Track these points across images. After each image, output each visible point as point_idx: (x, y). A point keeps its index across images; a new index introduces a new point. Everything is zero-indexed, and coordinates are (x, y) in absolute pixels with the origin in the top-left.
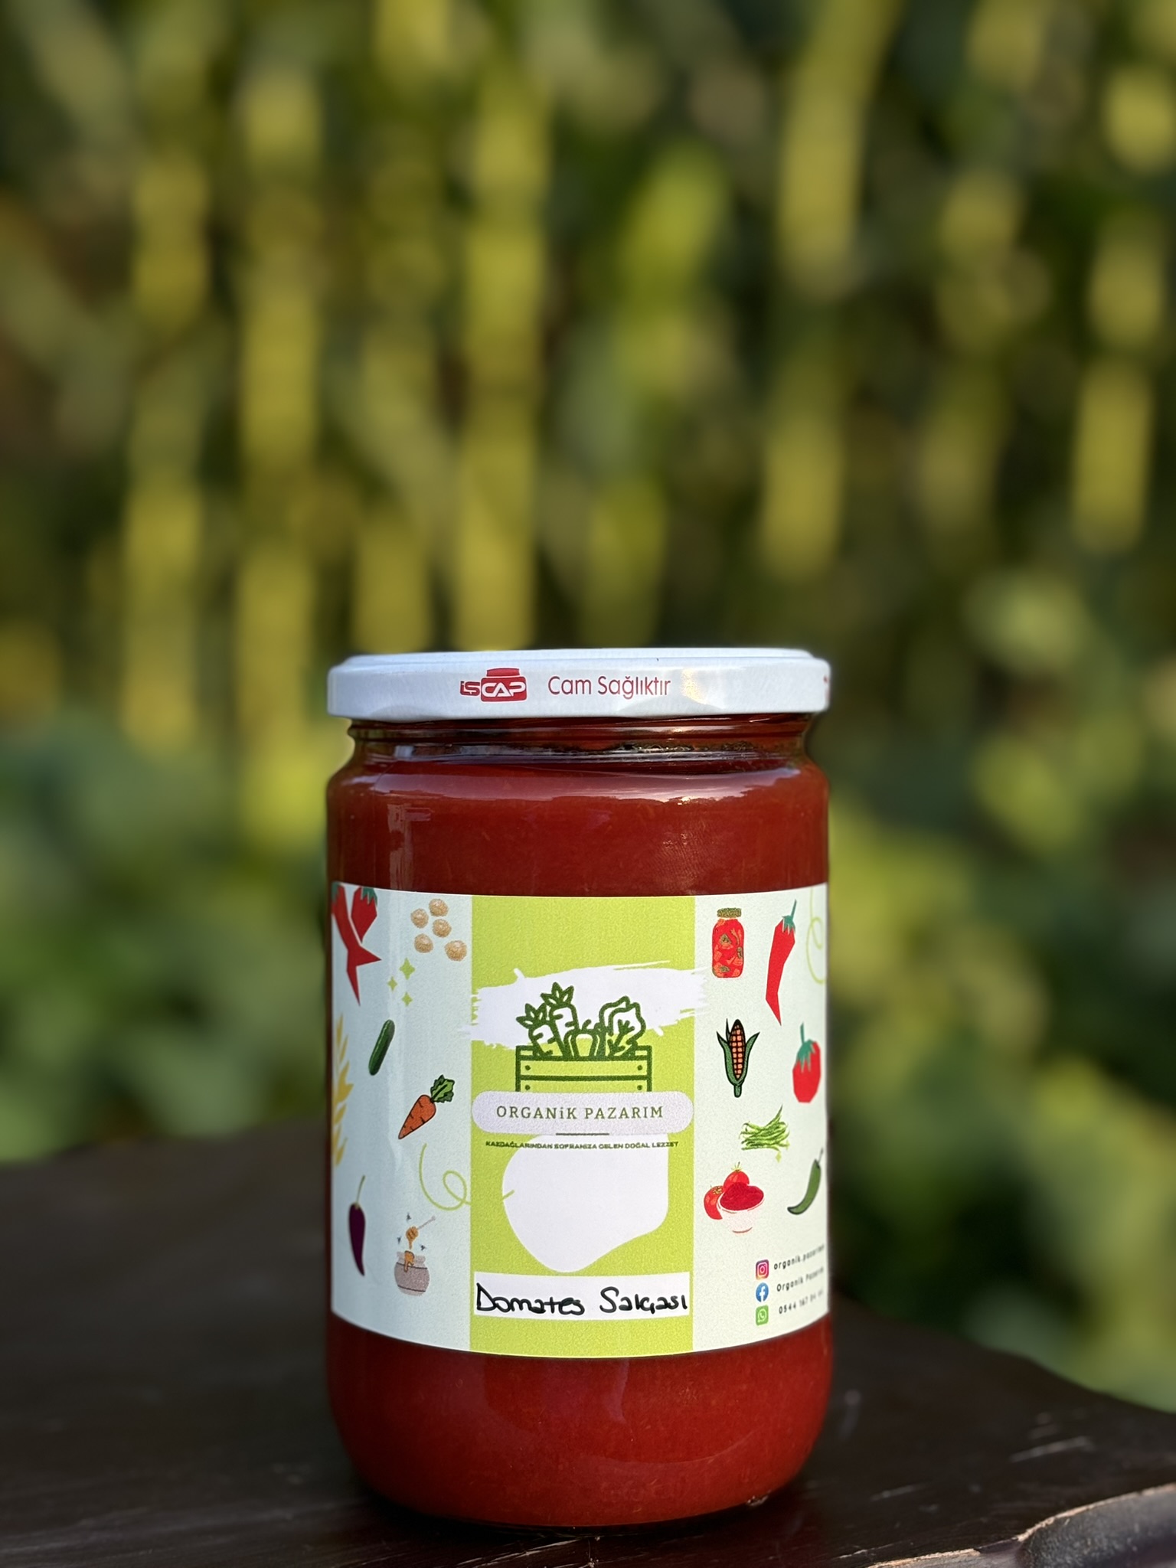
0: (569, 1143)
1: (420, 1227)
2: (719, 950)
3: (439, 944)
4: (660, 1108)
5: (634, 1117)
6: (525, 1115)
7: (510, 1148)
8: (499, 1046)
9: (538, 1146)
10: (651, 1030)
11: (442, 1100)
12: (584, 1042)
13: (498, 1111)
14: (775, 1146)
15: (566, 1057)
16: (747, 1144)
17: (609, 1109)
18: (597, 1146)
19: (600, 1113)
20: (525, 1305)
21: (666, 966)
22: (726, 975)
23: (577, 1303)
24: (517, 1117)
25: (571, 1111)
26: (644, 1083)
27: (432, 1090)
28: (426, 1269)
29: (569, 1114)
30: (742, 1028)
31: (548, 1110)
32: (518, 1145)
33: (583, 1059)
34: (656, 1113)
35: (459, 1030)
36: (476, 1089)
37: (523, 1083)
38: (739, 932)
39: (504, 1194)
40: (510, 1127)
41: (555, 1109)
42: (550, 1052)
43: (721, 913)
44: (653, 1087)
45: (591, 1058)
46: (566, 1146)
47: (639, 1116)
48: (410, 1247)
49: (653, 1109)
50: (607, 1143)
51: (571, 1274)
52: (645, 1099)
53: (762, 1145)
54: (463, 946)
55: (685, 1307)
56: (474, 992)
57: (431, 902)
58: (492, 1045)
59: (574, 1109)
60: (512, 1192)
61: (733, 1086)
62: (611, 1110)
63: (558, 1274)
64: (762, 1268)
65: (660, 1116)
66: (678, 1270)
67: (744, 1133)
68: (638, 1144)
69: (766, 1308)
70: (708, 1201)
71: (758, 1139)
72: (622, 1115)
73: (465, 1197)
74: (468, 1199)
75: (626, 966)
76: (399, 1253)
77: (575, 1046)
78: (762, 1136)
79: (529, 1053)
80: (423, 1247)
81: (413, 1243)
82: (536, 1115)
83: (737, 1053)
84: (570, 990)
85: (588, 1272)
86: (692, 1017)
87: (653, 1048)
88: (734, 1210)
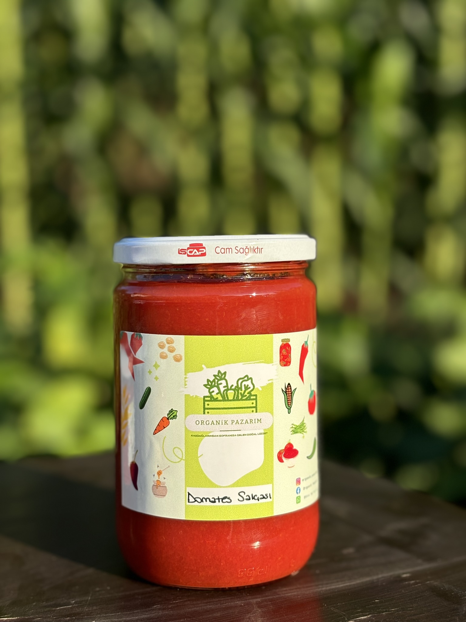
0: (225, 434)
1: (163, 470)
2: (283, 355)
3: (171, 355)
4: (261, 419)
5: (250, 423)
6: (207, 424)
7: (201, 437)
8: (196, 396)
9: (213, 436)
10: (257, 388)
11: (172, 418)
12: (231, 394)
13: (196, 422)
14: (303, 432)
15: (224, 400)
16: (293, 432)
17: (241, 420)
18: (236, 435)
19: (237, 422)
20: (208, 500)
21: (262, 362)
22: (285, 365)
23: (229, 498)
24: (204, 424)
25: (226, 422)
26: (254, 409)
27: (168, 415)
28: (166, 487)
29: (225, 423)
30: (290, 386)
31: (217, 421)
32: (205, 436)
33: (231, 400)
34: (259, 421)
35: (179, 390)
36: (187, 415)
37: (206, 411)
38: (289, 348)
39: (199, 456)
40: (201, 428)
41: (219, 421)
42: (217, 398)
43: (283, 340)
44: (258, 411)
45: (233, 400)
46: (224, 436)
47: (252, 423)
48: (159, 478)
49: (258, 419)
50: (240, 434)
51: (226, 487)
52: (255, 416)
53: (297, 432)
54: (181, 356)
55: (270, 498)
56: (185, 375)
57: (167, 339)
58: (193, 396)
59: (227, 421)
60: (202, 455)
61: (287, 409)
62: (242, 421)
63: (221, 487)
64: (298, 481)
65: (261, 422)
66: (268, 483)
67: (291, 428)
68: (252, 434)
69: (300, 497)
70: (279, 456)
71: (296, 430)
72: (246, 422)
73: (182, 458)
74: (184, 458)
75: (247, 363)
76: (154, 481)
77: (227, 396)
78: (298, 429)
79: (209, 399)
80: (164, 478)
81: (160, 477)
82: (212, 423)
83: (289, 396)
84: (225, 373)
85: (233, 485)
86: (272, 383)
87: (258, 395)
88: (288, 458)
